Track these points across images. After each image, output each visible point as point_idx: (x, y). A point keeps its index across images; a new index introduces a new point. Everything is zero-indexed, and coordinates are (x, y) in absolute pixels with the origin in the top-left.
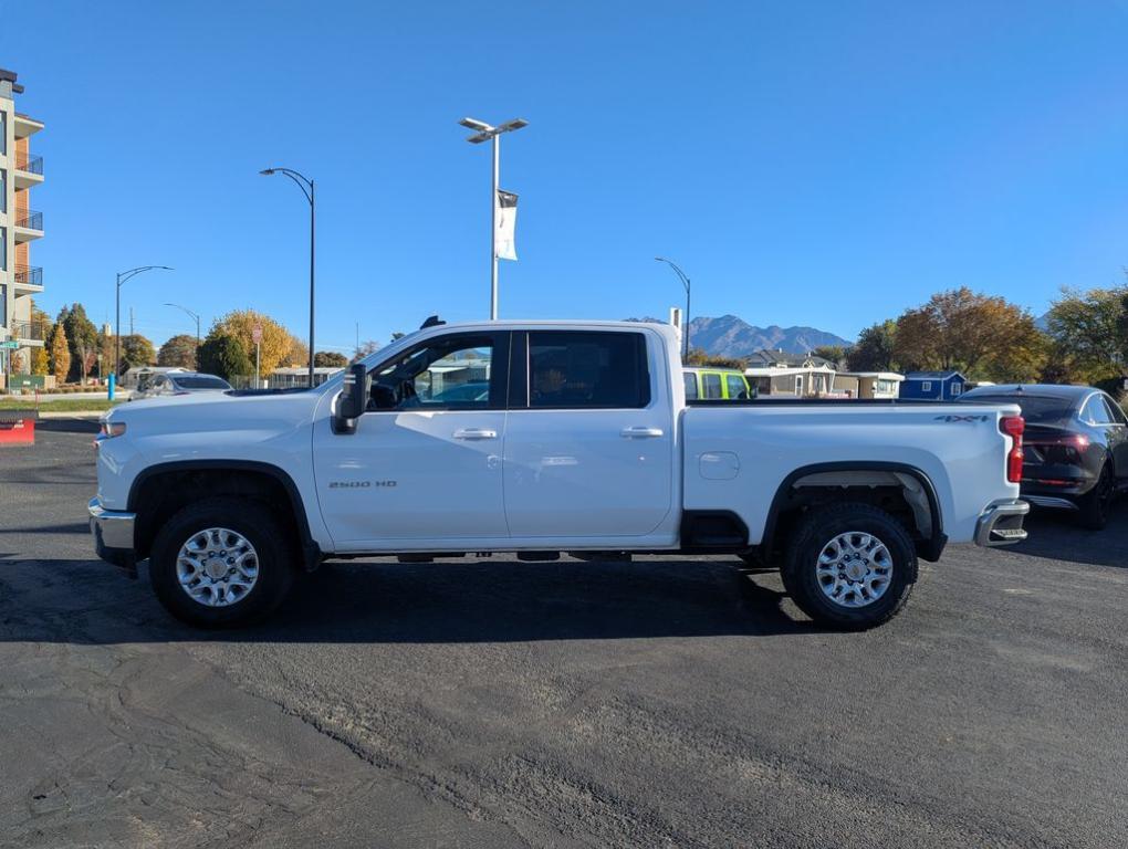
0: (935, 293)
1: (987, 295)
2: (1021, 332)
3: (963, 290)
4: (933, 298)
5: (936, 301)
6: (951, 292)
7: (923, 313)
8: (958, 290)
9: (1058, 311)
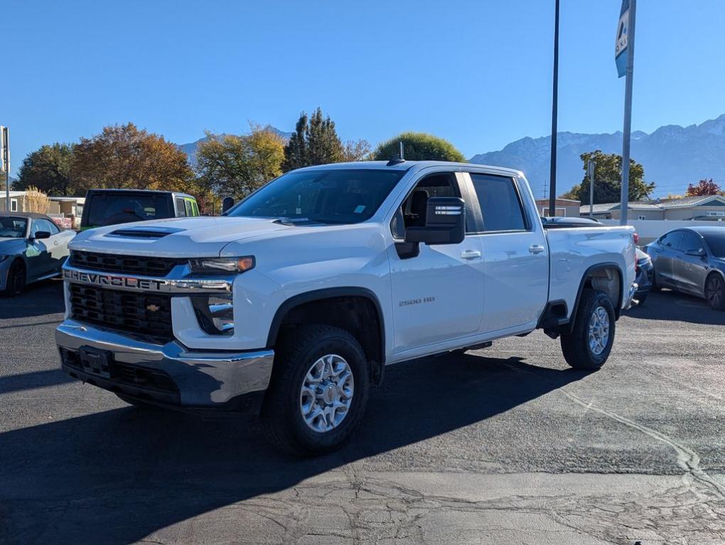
0: (106, 126)
1: (149, 132)
2: (177, 166)
3: (130, 125)
4: (105, 130)
5: (107, 132)
6: (120, 126)
7: (97, 142)
8: (126, 125)
9: (203, 151)
